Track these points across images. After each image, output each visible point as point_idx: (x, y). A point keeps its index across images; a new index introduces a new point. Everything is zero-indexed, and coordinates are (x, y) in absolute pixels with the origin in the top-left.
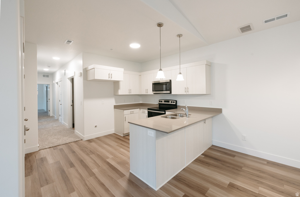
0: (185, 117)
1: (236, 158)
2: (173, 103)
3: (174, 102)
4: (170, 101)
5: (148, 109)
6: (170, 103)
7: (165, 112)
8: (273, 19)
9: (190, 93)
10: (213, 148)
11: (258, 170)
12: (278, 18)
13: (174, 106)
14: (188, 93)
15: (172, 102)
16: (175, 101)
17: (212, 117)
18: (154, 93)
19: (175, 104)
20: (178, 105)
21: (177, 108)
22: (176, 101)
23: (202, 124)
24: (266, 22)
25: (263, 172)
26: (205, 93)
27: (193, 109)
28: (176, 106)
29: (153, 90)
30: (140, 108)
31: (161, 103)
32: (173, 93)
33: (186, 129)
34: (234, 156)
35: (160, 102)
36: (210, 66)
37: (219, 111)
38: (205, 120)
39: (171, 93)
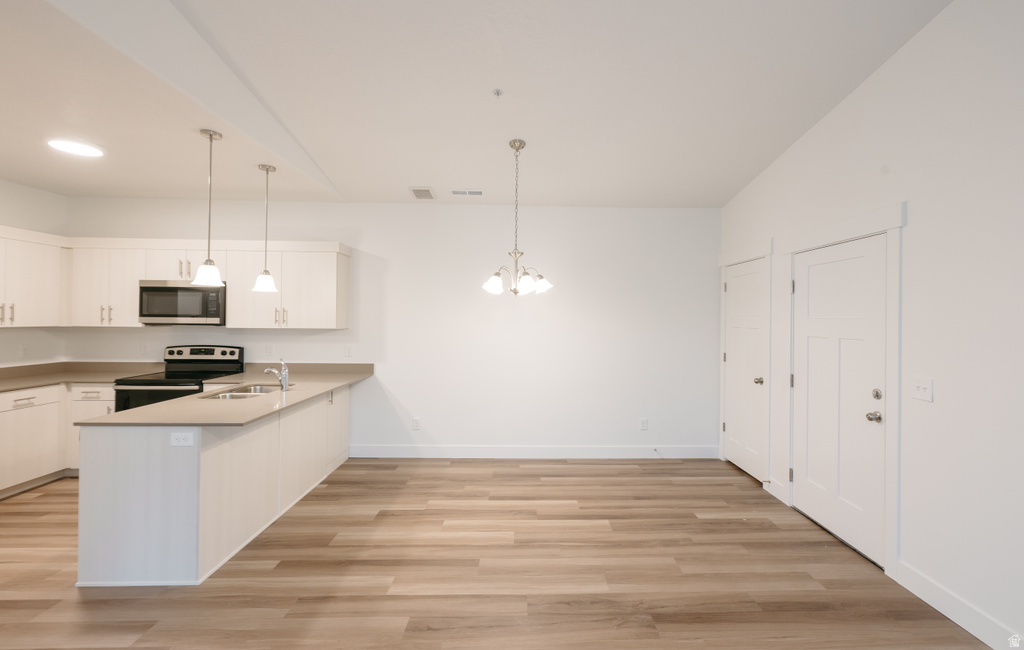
0: (279, 391)
1: (398, 471)
2: (228, 357)
3: (232, 353)
4: (218, 351)
5: (119, 382)
6: (217, 356)
7: (201, 385)
8: (464, 193)
9: (291, 325)
10: (352, 463)
11: (432, 479)
12: (471, 193)
13: (235, 367)
14: (284, 326)
15: (224, 353)
16: (237, 351)
17: (350, 386)
18: (146, 324)
19: (236, 357)
20: (246, 360)
21: (242, 371)
22: (241, 350)
23: (323, 404)
24: (454, 193)
25: (441, 478)
26: (335, 327)
27: (300, 371)
28: (242, 364)
29: (144, 313)
30: (67, 383)
31: (176, 357)
32: (230, 324)
33: (281, 421)
34: (394, 467)
35: (171, 353)
36: (347, 258)
37: (366, 370)
38: (331, 393)
39: (223, 323)
